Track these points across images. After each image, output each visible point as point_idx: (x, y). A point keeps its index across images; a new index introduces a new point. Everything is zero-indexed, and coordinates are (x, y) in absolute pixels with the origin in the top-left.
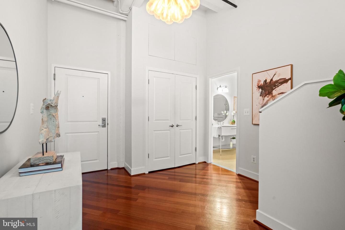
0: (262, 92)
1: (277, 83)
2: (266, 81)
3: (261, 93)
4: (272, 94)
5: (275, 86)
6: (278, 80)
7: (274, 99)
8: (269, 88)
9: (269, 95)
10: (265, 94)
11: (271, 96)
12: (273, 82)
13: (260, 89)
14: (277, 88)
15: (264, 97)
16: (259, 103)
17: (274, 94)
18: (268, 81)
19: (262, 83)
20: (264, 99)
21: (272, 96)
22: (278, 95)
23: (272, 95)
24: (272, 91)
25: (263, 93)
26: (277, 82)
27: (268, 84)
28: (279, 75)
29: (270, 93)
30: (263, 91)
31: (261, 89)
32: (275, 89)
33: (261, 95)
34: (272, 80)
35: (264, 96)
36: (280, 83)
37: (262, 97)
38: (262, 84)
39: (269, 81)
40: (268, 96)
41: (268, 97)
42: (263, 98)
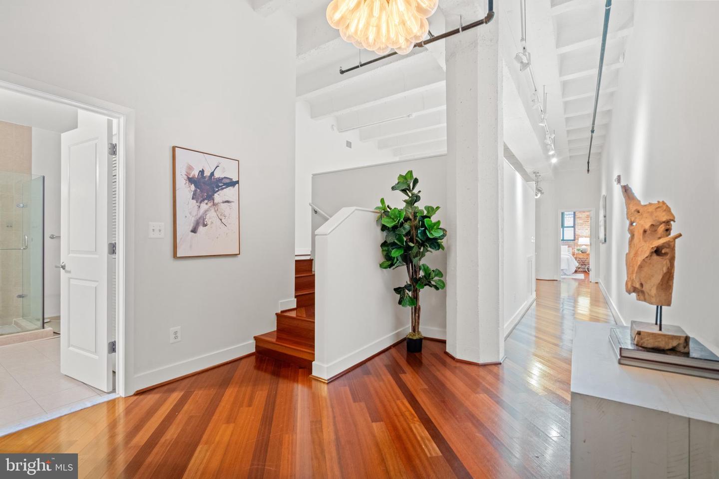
0: (195, 191)
1: (221, 183)
2: (202, 172)
3: (194, 194)
4: (213, 200)
5: (218, 187)
6: (222, 179)
7: (216, 209)
8: (208, 187)
9: (209, 200)
10: (202, 197)
11: (212, 203)
12: (214, 179)
13: (191, 184)
14: (220, 191)
15: (201, 203)
16: (190, 213)
17: (216, 201)
18: (207, 173)
19: (195, 173)
20: (199, 207)
21: (214, 204)
22: (222, 204)
23: (214, 202)
24: (214, 195)
25: (197, 194)
26: (220, 180)
27: (206, 179)
28: (224, 170)
29: (210, 198)
30: (199, 190)
31: (193, 185)
32: (218, 193)
33: (195, 197)
34: (212, 174)
35: (199, 201)
36: (225, 184)
37: (197, 202)
38: (197, 177)
39: (209, 174)
40: (206, 201)
41: (207, 204)
42: (198, 204)
